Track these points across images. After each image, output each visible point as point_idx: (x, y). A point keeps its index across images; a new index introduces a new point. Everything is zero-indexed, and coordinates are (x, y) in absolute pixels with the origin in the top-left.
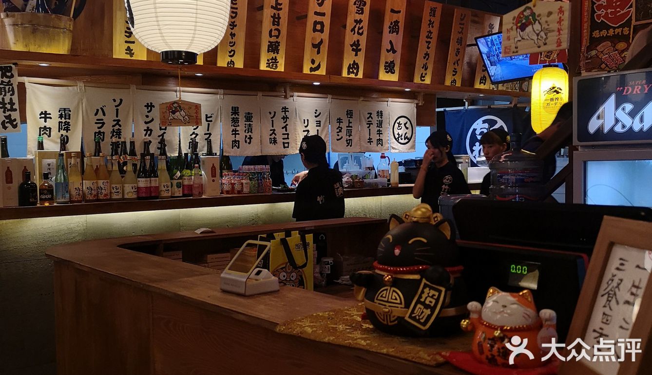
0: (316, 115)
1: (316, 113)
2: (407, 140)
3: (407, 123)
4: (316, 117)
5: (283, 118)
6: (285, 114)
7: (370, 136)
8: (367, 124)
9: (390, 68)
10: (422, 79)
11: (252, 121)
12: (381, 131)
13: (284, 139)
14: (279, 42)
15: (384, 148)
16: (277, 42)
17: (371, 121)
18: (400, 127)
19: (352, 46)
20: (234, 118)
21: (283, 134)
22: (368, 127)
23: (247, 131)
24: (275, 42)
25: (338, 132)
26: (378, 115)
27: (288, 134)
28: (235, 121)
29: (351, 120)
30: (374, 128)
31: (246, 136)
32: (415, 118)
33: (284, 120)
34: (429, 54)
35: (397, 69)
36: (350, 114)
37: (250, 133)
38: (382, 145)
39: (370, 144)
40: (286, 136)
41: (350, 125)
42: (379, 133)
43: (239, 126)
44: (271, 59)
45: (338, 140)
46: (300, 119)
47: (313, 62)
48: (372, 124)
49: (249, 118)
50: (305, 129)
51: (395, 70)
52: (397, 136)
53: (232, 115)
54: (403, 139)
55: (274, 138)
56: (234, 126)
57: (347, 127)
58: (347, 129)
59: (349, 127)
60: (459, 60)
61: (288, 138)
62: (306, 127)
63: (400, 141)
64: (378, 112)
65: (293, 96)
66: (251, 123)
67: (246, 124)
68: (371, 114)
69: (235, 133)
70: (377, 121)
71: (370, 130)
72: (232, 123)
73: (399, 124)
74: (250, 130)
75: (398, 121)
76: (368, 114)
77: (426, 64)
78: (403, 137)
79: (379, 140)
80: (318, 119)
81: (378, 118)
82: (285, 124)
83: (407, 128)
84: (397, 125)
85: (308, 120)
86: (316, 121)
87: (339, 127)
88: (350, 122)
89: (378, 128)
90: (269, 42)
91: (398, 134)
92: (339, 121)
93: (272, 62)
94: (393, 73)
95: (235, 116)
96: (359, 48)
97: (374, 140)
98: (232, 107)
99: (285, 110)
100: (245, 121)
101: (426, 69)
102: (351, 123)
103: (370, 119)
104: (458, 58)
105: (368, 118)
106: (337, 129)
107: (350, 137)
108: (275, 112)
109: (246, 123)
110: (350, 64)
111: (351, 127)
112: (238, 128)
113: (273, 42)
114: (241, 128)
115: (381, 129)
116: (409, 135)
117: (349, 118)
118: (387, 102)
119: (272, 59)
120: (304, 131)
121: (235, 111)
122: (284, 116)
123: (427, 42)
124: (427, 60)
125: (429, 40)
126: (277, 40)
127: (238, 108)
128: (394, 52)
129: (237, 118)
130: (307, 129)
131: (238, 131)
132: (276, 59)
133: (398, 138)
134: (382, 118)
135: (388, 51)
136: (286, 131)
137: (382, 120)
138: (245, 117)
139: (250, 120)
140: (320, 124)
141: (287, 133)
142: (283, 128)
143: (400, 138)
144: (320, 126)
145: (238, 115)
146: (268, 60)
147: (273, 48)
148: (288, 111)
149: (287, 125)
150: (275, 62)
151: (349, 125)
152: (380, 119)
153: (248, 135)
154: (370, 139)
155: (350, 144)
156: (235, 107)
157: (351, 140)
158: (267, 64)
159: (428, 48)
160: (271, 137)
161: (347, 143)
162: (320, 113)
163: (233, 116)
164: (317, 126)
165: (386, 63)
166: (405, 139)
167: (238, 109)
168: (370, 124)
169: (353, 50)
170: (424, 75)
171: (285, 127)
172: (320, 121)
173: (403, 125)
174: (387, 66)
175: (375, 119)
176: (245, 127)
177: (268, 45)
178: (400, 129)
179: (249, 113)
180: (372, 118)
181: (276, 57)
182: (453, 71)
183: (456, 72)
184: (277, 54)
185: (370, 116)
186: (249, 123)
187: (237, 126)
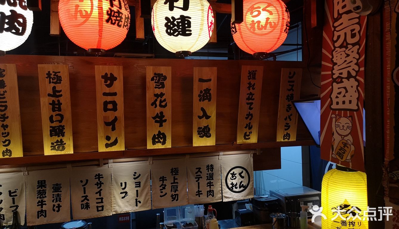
0: (135, 177)
1: (134, 175)
2: (242, 189)
3: (242, 172)
4: (135, 179)
5: (97, 184)
6: (99, 180)
7: (199, 188)
8: (196, 178)
9: (204, 132)
10: (247, 137)
11: (61, 191)
12: (212, 183)
13: (97, 203)
14: (64, 126)
15: (216, 198)
16: (61, 126)
17: (200, 175)
18: (235, 177)
19: (154, 118)
20: (40, 190)
21: (97, 199)
22: (197, 181)
23: (55, 201)
24: (58, 126)
25: (161, 190)
26: (208, 169)
27: (102, 199)
28: (41, 194)
29: (176, 177)
30: (204, 182)
31: (54, 205)
32: (252, 166)
33: (98, 186)
34: (252, 114)
35: (213, 132)
36: (175, 171)
37: (58, 202)
38: (213, 196)
39: (199, 196)
40: (100, 200)
41: (176, 181)
42: (210, 184)
43: (46, 197)
44: (55, 142)
45: (161, 196)
46: (117, 183)
47: (108, 138)
48: (201, 178)
49: (57, 188)
50: (122, 191)
51: (210, 134)
52: (230, 186)
53: (38, 188)
54: (238, 188)
55: (87, 203)
56: (40, 198)
57: (172, 183)
58: (172, 186)
59: (174, 183)
60: (291, 115)
61: (102, 202)
62: (123, 189)
63: (234, 189)
64: (208, 166)
65: (108, 164)
66: (60, 193)
67: (53, 195)
68: (200, 168)
69: (41, 203)
70: (207, 174)
71: (199, 183)
72: (38, 195)
73: (233, 174)
74: (58, 199)
75: (232, 172)
76: (197, 169)
77: (250, 123)
78: (238, 186)
79: (210, 191)
80: (137, 180)
81: (208, 171)
82: (99, 189)
83: (243, 177)
84: (230, 176)
85: (125, 183)
86: (135, 183)
87: (162, 185)
88: (175, 179)
89: (209, 181)
90: (51, 127)
91: (232, 184)
92: (163, 179)
93: (57, 145)
94: (210, 136)
95: (42, 188)
96: (163, 119)
97: (204, 192)
98: (38, 181)
99: (99, 176)
100: (53, 192)
101: (250, 128)
102: (177, 179)
103: (199, 173)
104: (289, 113)
105: (196, 173)
106: (160, 187)
107: (175, 192)
108: (87, 180)
109: (55, 193)
110: (155, 135)
111: (177, 183)
112: (45, 199)
113: (56, 127)
114: (48, 199)
115: (212, 181)
116: (245, 184)
117: (174, 175)
118: (219, 156)
119: (57, 141)
120: (121, 193)
121: (42, 184)
122: (97, 182)
123: (248, 104)
124: (250, 119)
125: (250, 101)
126: (61, 124)
127: (45, 181)
128: (208, 117)
129: (43, 190)
130: (125, 190)
131: (45, 201)
132: (61, 141)
133: (232, 187)
134: (212, 171)
135: (200, 117)
136: (100, 195)
137: (213, 173)
138: (53, 188)
139: (58, 190)
140: (140, 184)
141: (101, 197)
142: (97, 193)
143: (234, 188)
144: (140, 186)
145: (46, 187)
146: (52, 144)
147: (57, 131)
148: (102, 177)
149: (101, 190)
150: (62, 144)
151: (174, 181)
152: (210, 172)
153: (56, 204)
154: (199, 191)
155: (176, 199)
156: (41, 181)
157: (178, 195)
158: (51, 147)
159: (251, 108)
160: (82, 203)
161: (172, 198)
162: (140, 175)
163: (40, 189)
164: (136, 187)
165: (199, 128)
166: (240, 187)
167: (45, 183)
168: (198, 178)
169: (156, 122)
170: (248, 134)
171: (100, 192)
172: (140, 182)
173: (237, 175)
174: (201, 131)
175: (205, 172)
176: (53, 197)
177: (51, 130)
178: (235, 179)
179: (57, 184)
180: (201, 172)
181: (61, 140)
182: (285, 126)
183: (289, 127)
184: (63, 137)
185: (199, 171)
186: (57, 193)
187: (44, 197)
